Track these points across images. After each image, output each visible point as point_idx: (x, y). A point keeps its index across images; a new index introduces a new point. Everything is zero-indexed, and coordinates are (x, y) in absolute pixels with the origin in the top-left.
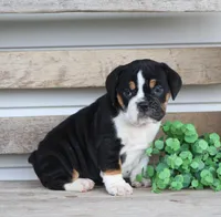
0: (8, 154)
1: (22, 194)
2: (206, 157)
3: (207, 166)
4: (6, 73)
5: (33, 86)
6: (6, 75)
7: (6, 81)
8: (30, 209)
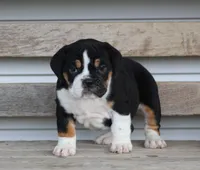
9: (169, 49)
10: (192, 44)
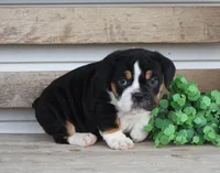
0: (14, 108)
1: (26, 147)
2: (208, 113)
3: (209, 122)
4: (13, 28)
5: (40, 41)
6: (13, 30)
7: (12, 36)
8: (34, 162)
9: (90, 36)
10: (115, 31)
